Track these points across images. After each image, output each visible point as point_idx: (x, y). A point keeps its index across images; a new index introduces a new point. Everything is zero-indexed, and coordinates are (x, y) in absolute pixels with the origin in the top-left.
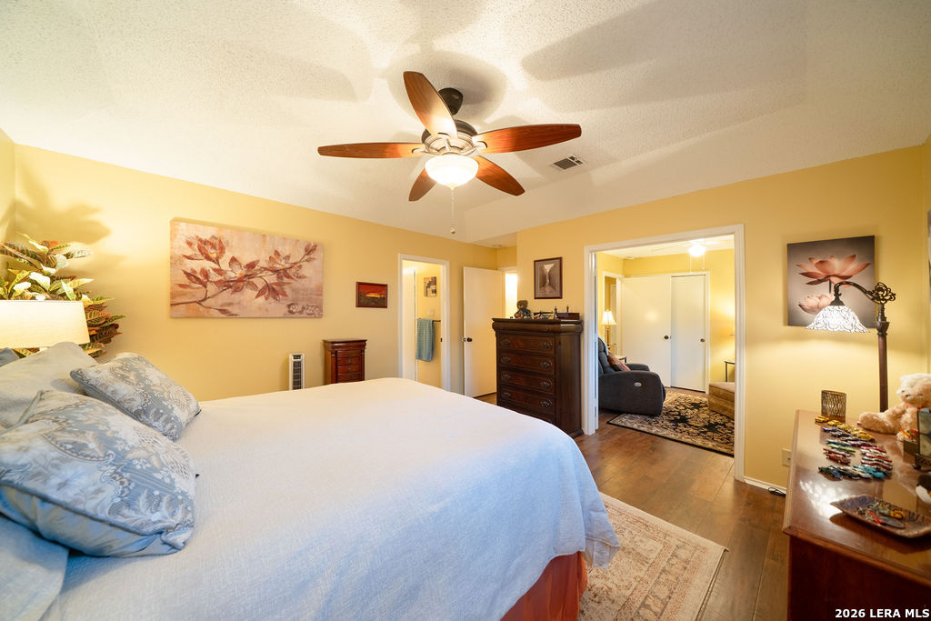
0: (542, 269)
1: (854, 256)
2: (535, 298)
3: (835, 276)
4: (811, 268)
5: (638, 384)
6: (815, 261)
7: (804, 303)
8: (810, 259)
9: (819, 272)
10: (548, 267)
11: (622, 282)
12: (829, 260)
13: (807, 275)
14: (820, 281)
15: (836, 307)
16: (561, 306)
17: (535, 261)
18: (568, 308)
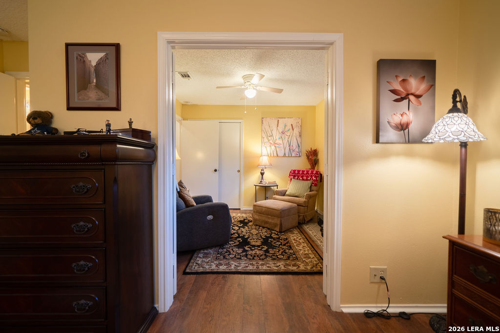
0: (83, 61)
1: (424, 77)
2: (69, 108)
3: (412, 94)
4: (397, 86)
5: (210, 217)
6: (400, 79)
7: (391, 120)
8: (396, 76)
9: (402, 90)
10: (93, 58)
11: (181, 124)
12: (408, 78)
13: (394, 92)
14: (402, 99)
15: (456, 114)
16: (118, 121)
17: (68, 45)
18: (130, 123)
